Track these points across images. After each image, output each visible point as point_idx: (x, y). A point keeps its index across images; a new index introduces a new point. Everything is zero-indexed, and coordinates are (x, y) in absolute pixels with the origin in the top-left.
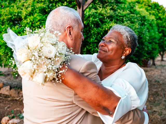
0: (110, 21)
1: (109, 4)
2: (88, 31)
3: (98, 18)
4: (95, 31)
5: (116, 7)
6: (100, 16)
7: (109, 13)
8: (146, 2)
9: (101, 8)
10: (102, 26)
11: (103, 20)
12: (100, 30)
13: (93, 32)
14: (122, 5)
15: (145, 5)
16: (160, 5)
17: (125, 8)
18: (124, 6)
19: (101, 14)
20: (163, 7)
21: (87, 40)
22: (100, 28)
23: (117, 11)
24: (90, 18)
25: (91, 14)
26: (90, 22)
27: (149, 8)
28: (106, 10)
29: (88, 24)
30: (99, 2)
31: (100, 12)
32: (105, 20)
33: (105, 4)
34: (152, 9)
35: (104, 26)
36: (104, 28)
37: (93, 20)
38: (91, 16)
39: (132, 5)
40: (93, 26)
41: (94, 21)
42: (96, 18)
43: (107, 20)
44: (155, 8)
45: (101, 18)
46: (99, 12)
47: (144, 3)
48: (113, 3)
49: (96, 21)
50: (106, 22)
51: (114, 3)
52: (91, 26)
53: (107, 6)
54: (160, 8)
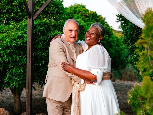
0: (54, 29)
1: (51, 15)
2: (35, 39)
3: (44, 27)
4: (42, 38)
5: (58, 18)
6: (45, 25)
7: (53, 23)
8: (82, 12)
9: (46, 18)
10: (47, 34)
11: (48, 29)
12: (46, 38)
13: (40, 39)
14: (62, 16)
15: (82, 15)
16: (98, 15)
17: (65, 18)
18: (64, 16)
19: (46, 23)
20: (102, 18)
21: (35, 47)
22: (46, 35)
23: (59, 21)
24: (37, 27)
25: (38, 24)
26: (37, 30)
27: (86, 19)
28: (49, 20)
29: (36, 32)
30: (42, 13)
31: (45, 22)
32: (50, 29)
33: (48, 15)
34: (89, 19)
35: (49, 34)
36: (49, 36)
37: (40, 28)
38: (38, 25)
39: (71, 15)
40: (40, 34)
41: (41, 30)
42: (42, 27)
43: (51, 29)
44: (93, 19)
45: (46, 27)
46: (43, 21)
47: (80, 13)
48: (54, 14)
49: (42, 30)
50: (51, 30)
51: (56, 14)
52: (39, 34)
53: (49, 16)
54: (98, 19)
